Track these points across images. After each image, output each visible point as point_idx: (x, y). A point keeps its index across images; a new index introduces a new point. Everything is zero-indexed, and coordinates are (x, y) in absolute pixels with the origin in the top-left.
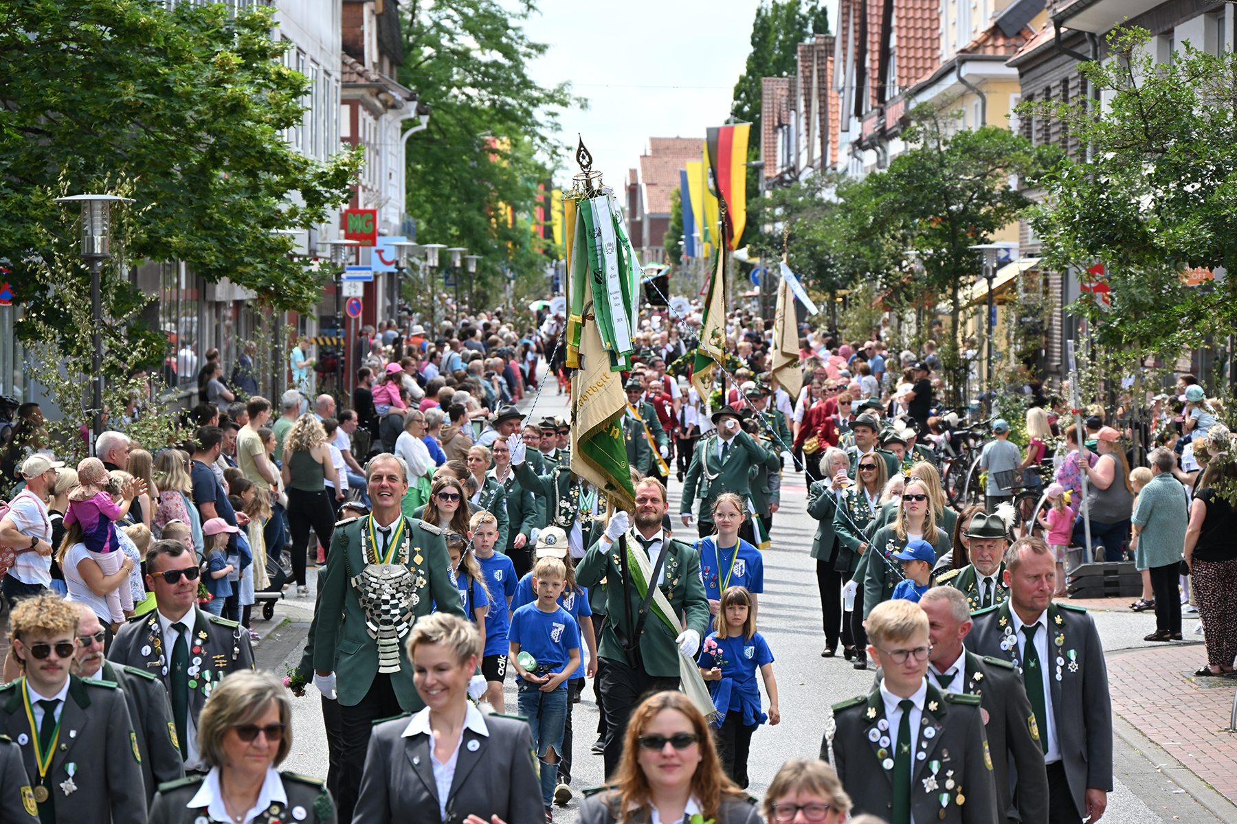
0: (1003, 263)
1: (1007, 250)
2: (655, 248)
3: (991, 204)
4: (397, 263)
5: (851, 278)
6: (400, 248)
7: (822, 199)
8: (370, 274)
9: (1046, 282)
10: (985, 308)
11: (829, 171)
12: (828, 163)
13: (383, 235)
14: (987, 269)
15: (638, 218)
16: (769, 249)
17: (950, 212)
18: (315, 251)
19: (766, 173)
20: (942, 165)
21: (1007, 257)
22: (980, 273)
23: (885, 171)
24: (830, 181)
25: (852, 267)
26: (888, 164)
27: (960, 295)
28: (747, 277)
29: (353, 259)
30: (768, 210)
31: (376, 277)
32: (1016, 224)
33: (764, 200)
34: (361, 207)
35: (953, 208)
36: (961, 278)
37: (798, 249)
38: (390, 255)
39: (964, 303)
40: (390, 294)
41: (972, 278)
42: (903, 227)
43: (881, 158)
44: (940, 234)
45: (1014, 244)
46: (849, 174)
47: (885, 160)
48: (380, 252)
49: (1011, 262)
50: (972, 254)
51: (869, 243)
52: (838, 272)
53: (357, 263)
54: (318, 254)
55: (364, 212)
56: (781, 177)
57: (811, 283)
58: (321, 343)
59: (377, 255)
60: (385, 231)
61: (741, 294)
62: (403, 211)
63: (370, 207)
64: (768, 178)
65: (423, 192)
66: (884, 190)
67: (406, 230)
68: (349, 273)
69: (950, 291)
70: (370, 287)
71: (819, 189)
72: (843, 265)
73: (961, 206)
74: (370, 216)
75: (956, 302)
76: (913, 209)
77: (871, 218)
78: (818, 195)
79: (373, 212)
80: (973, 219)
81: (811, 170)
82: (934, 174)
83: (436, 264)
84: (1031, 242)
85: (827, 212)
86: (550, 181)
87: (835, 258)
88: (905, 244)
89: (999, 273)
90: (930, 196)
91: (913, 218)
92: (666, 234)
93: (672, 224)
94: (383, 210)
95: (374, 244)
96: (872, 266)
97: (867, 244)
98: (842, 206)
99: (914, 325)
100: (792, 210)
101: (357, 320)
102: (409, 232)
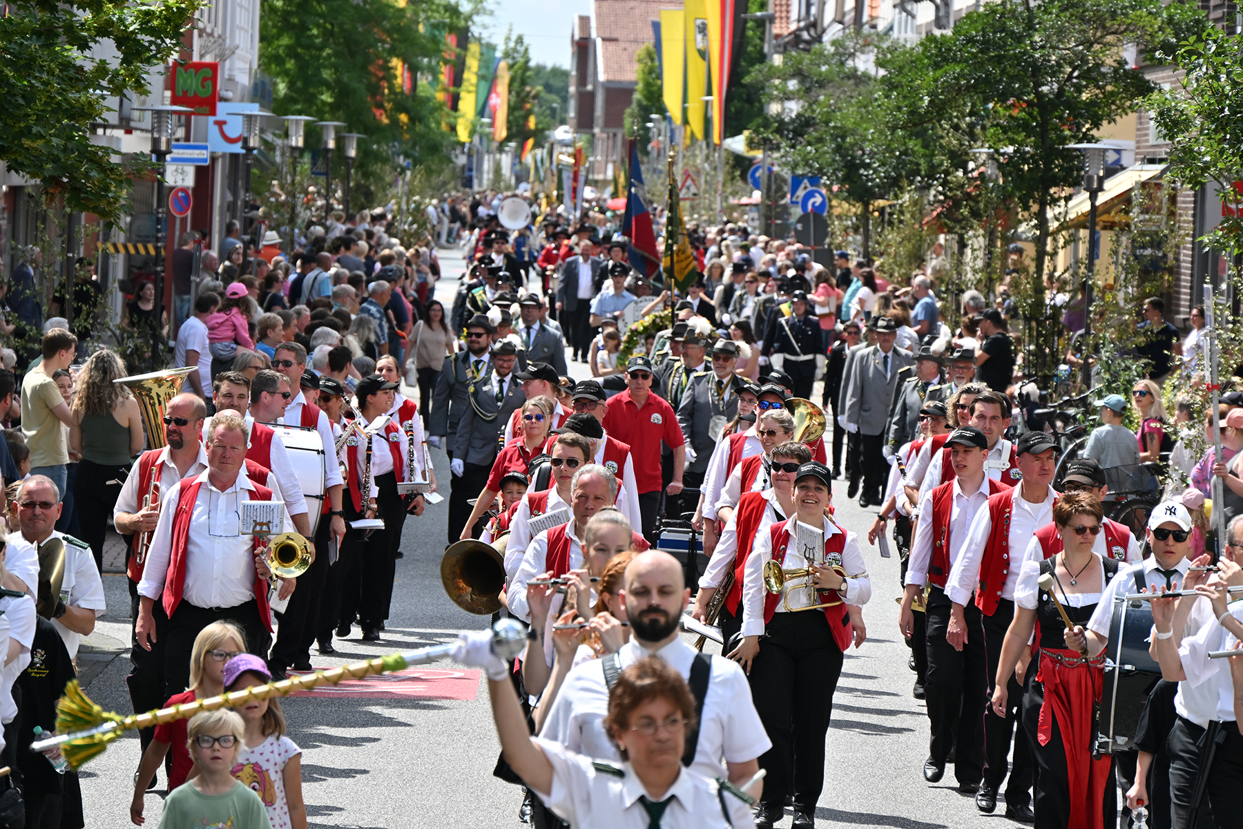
0: (1114, 169)
1: (1118, 151)
2: (612, 130)
3: (1098, 87)
4: (246, 141)
5: (893, 185)
6: (250, 118)
7: (856, 70)
8: (205, 154)
9: (1173, 199)
10: (1084, 233)
11: (866, 30)
12: (865, 18)
13: (226, 100)
14: (1090, 179)
15: (590, 87)
16: (776, 138)
17: (1039, 95)
18: (129, 120)
19: (776, 29)
20: (1030, 27)
21: (1118, 161)
22: (1080, 185)
23: (949, 32)
24: (867, 44)
25: (895, 169)
26: (952, 25)
27: (1050, 214)
28: (743, 177)
29: (181, 133)
30: (777, 82)
31: (214, 159)
32: (1132, 116)
33: (771, 67)
34: (196, 59)
35: (1045, 89)
36: (1052, 191)
37: (820, 140)
38: (235, 128)
39: (1053, 225)
40: (232, 186)
41: (1067, 191)
42: (970, 115)
43: (942, 13)
44: (1025, 126)
45: (1128, 144)
46: (895, 34)
47: (947, 15)
48: (221, 124)
49: (1123, 168)
50: (1068, 155)
51: (921, 135)
52: (874, 174)
53: (187, 138)
54: (133, 124)
55: (199, 66)
56: (796, 35)
57: (835, 188)
58: (132, 251)
59: (216, 128)
60: (230, 94)
61: (733, 201)
62: (255, 66)
63: (208, 59)
64: (777, 36)
65: (285, 41)
66: (945, 60)
67: (260, 92)
68: (176, 153)
69: (1035, 208)
70: (204, 174)
71: (852, 55)
72: (883, 164)
73: (1055, 86)
74: (209, 73)
75: (1042, 223)
76: (985, 88)
77: (927, 99)
78: (850, 63)
79: (214, 67)
80: (1072, 105)
81: (840, 26)
82: (1019, 39)
83: (301, 143)
84: (1152, 140)
85: (862, 88)
86: (467, 29)
87: (872, 155)
88: (973, 137)
89: (1107, 184)
90: (1012, 71)
91: (986, 100)
92: (628, 111)
93: (637, 96)
94: (227, 63)
95: (213, 113)
96: (923, 168)
97: (918, 135)
98: (884, 80)
99: (980, 254)
100: (811, 85)
101: (184, 221)
102: (263, 97)
